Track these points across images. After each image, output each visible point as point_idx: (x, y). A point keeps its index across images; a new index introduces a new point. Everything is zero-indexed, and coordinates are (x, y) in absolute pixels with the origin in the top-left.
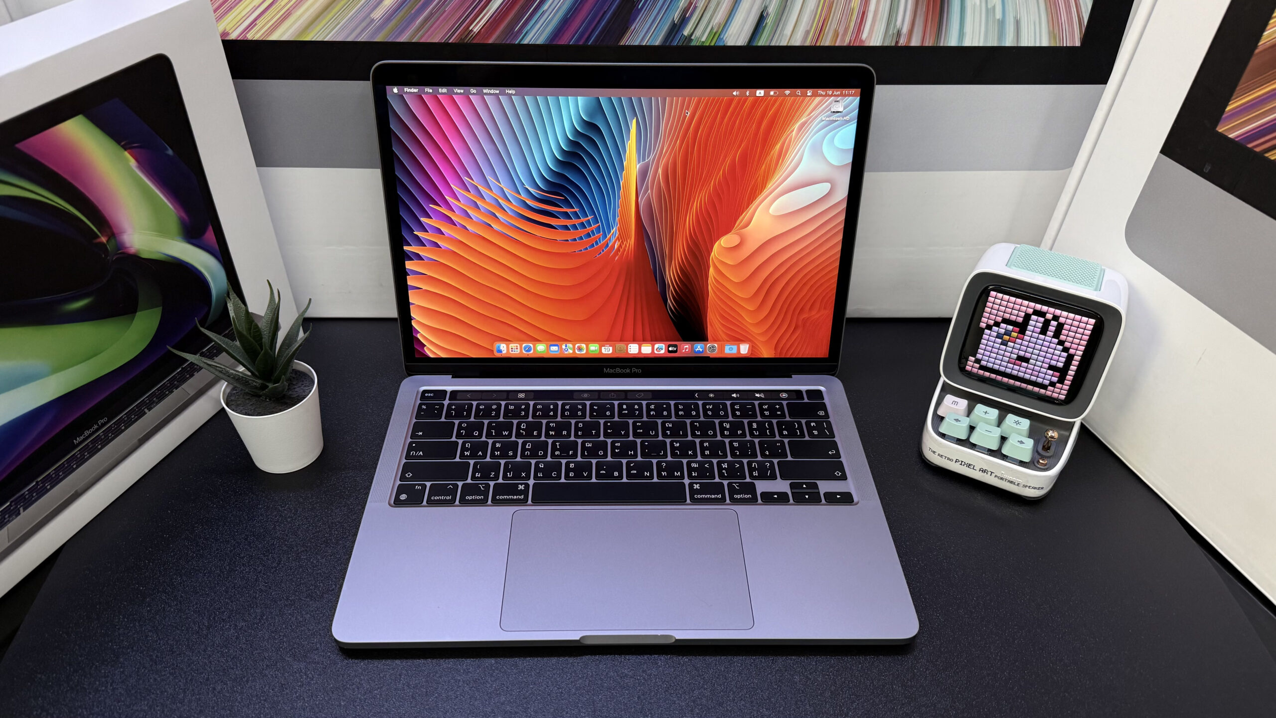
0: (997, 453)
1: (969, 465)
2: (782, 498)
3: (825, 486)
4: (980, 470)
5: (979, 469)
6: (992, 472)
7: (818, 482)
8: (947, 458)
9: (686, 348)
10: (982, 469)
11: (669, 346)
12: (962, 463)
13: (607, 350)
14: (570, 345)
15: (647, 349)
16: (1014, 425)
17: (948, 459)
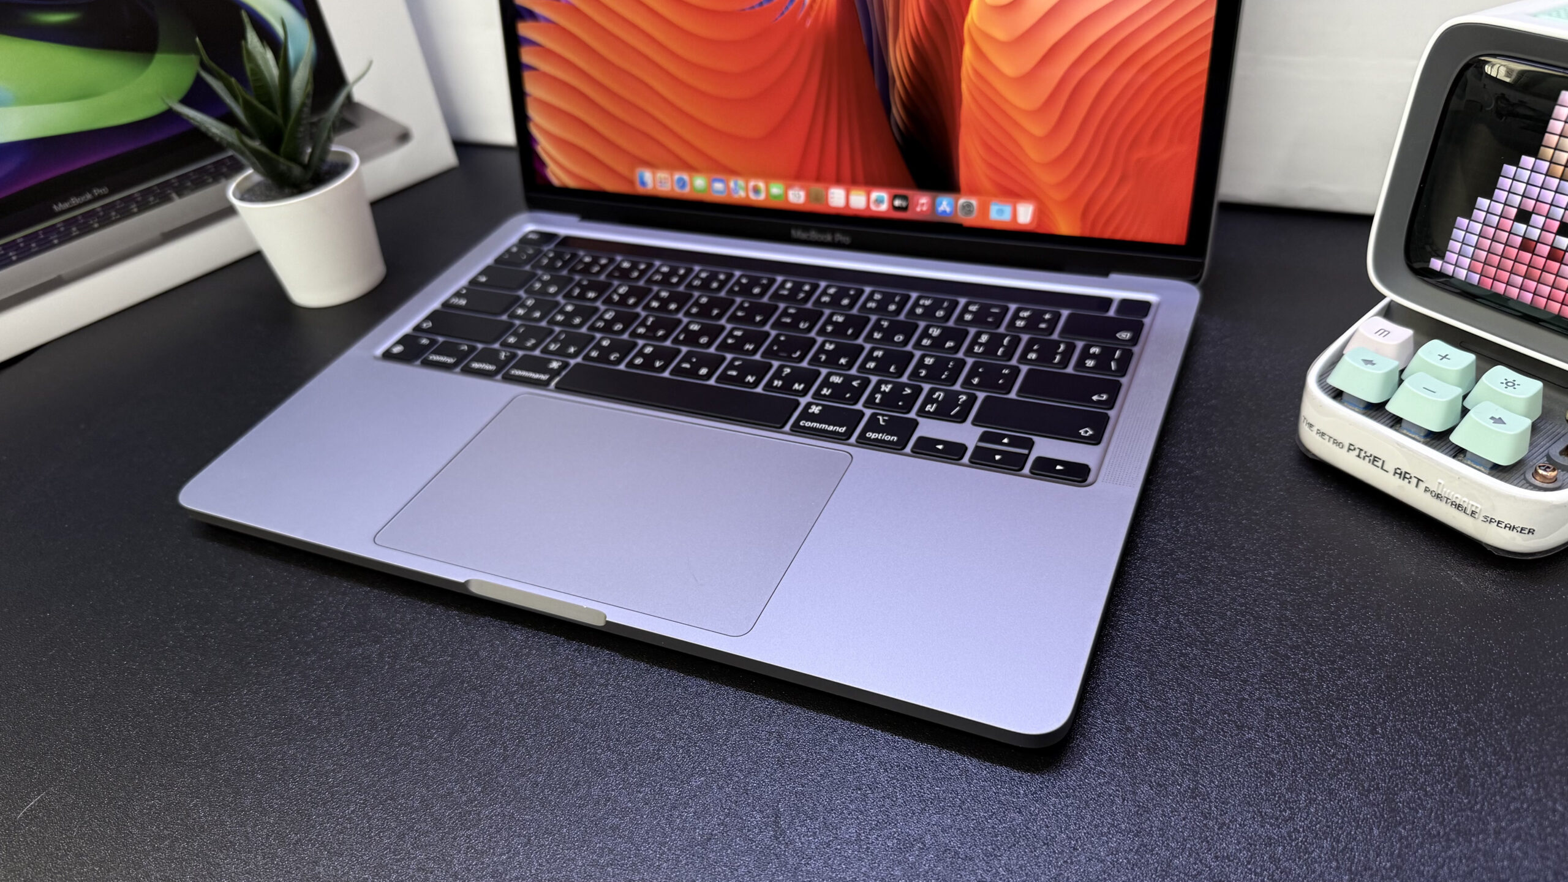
0: (1438, 439)
1: (1375, 460)
2: (953, 452)
3: (1045, 447)
4: (1396, 473)
5: (1393, 471)
6: (1419, 480)
7: (1035, 438)
8: (1332, 440)
9: (922, 203)
10: (1399, 471)
11: (895, 197)
12: (1361, 454)
13: (797, 197)
14: (741, 183)
15: (858, 200)
16: (1501, 389)
17: (1337, 443)
